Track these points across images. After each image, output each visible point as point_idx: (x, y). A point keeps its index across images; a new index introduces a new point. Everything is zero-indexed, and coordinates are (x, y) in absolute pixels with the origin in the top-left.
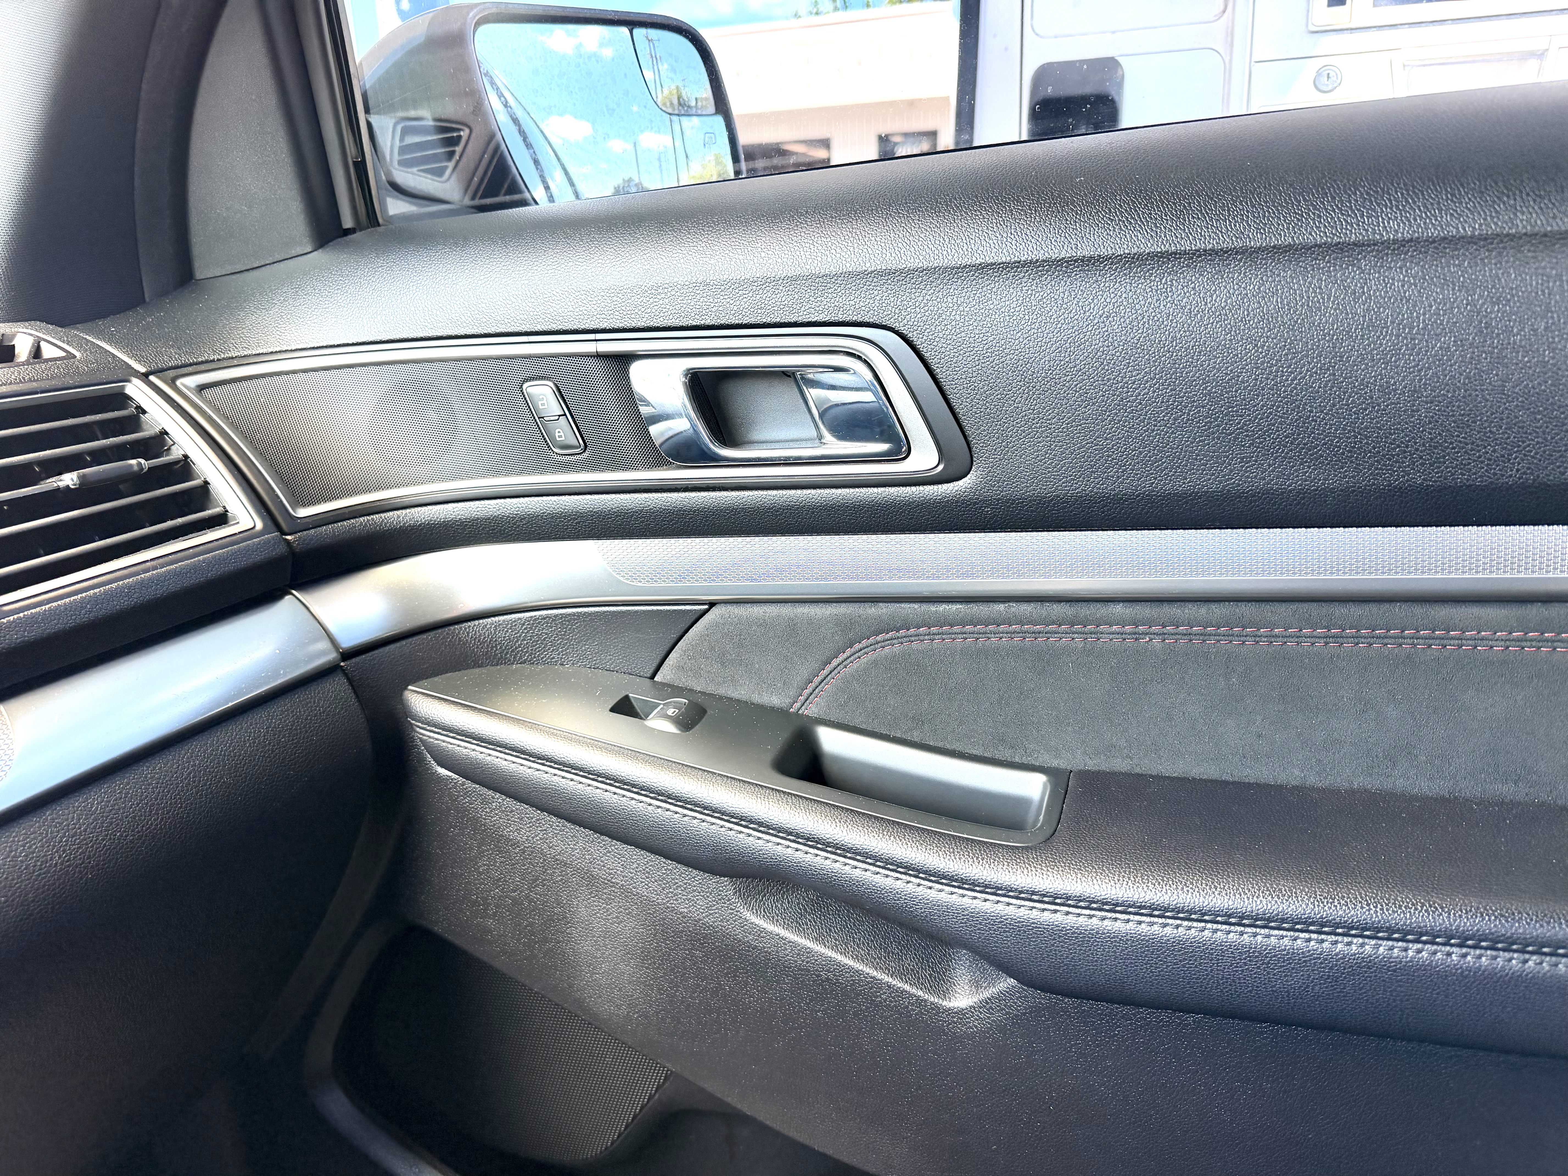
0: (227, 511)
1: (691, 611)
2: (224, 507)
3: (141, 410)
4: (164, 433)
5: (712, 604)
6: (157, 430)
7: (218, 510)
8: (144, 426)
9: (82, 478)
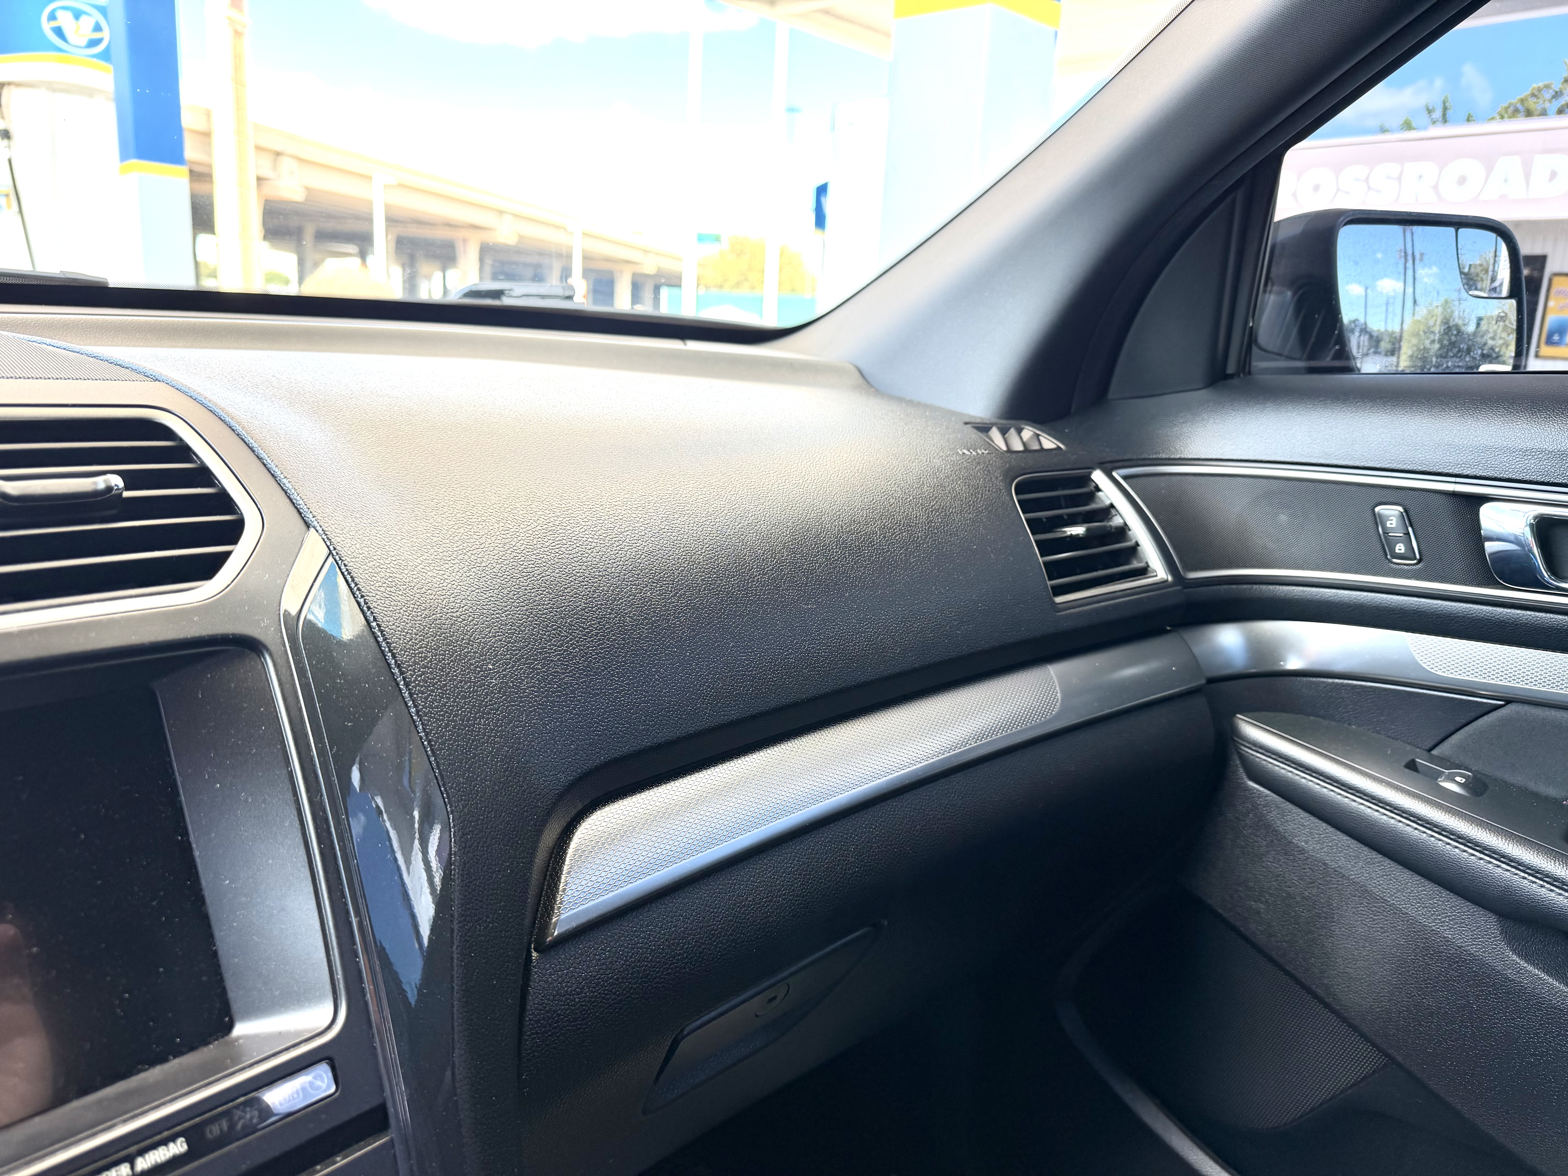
0: (1148, 566)
1: (1486, 703)
2: (1147, 563)
3: (1098, 489)
4: (1112, 506)
5: (1508, 701)
6: (1108, 503)
7: (1142, 565)
8: (1097, 500)
9: (1088, 530)
